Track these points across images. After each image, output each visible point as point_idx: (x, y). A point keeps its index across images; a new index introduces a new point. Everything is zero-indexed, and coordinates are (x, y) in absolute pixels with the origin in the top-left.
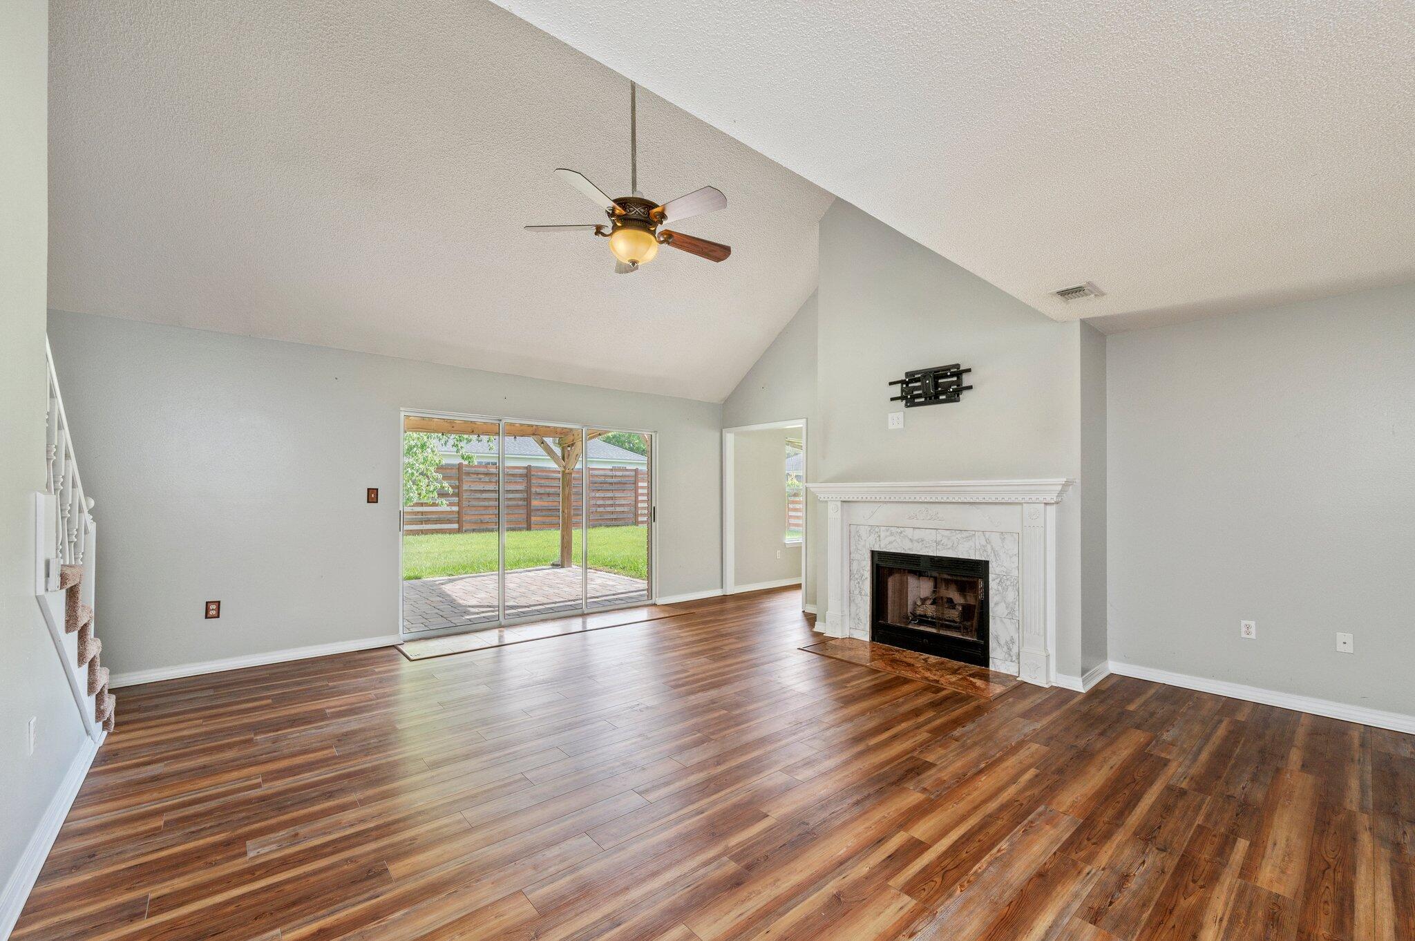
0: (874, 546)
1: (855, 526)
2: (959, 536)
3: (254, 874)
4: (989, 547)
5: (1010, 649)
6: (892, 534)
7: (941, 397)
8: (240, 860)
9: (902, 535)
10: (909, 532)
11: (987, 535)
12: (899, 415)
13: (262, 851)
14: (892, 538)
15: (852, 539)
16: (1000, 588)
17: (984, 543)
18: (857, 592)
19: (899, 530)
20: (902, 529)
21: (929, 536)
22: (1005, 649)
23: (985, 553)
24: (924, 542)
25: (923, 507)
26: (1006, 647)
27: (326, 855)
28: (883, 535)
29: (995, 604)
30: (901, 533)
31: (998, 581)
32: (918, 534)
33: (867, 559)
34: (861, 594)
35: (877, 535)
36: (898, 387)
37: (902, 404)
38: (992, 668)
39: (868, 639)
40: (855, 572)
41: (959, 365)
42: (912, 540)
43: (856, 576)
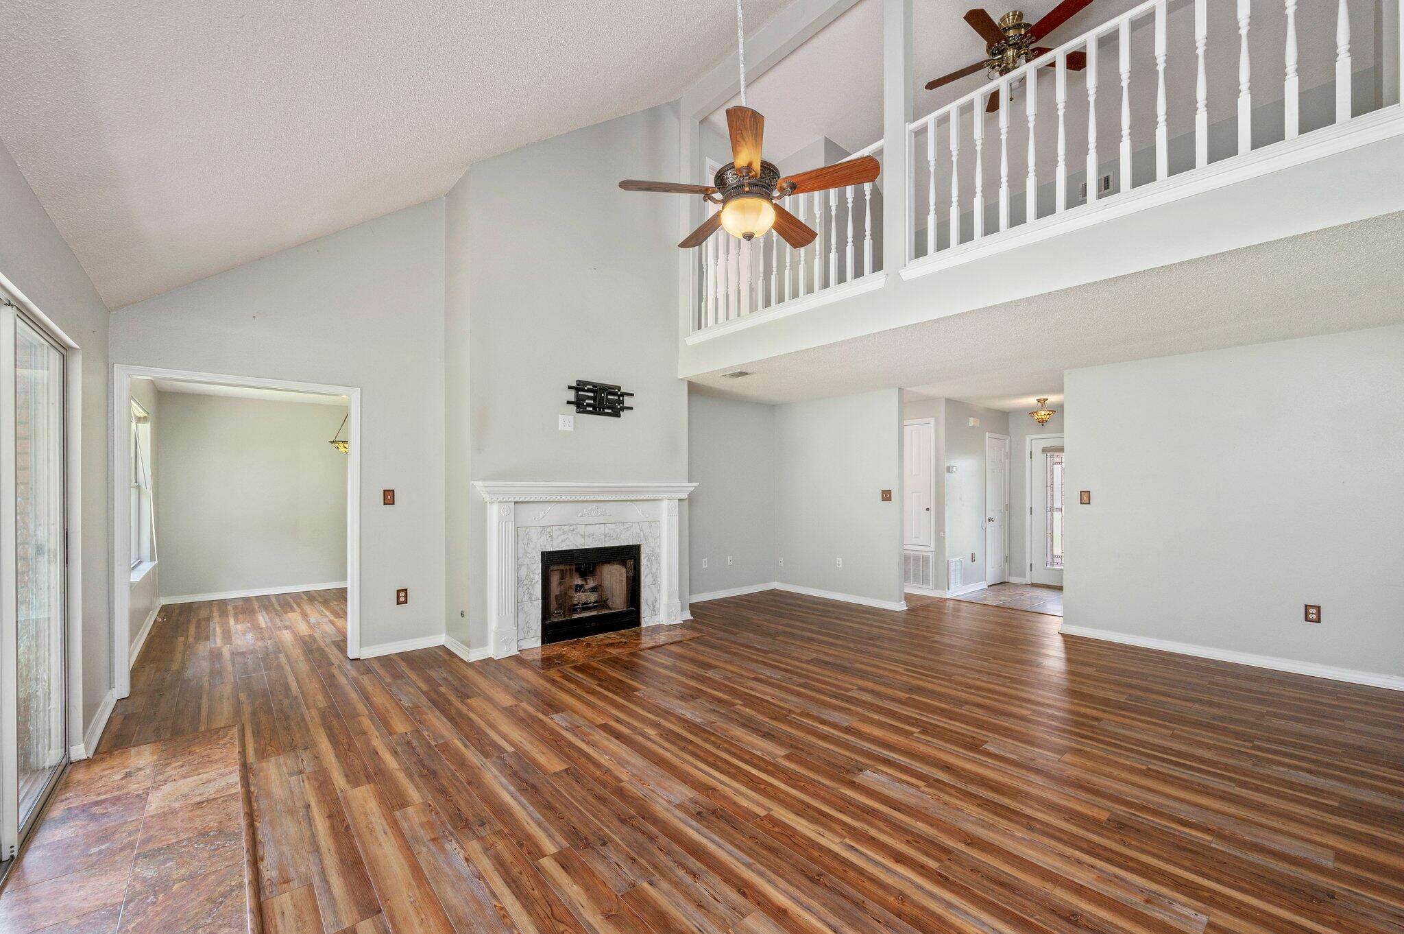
0: (545, 546)
1: (524, 529)
3: (1211, 897)
4: (642, 533)
5: (654, 607)
6: (564, 533)
7: (606, 411)
8: (1220, 922)
9: (574, 533)
10: (581, 529)
11: (642, 524)
12: (569, 419)
13: (1191, 913)
14: (564, 537)
15: (520, 543)
17: (639, 531)
18: (526, 599)
19: (571, 528)
20: (574, 527)
21: (598, 530)
22: (652, 607)
23: (639, 539)
24: (595, 536)
25: (595, 505)
27: (1139, 862)
28: (555, 534)
29: (644, 577)
30: (573, 530)
31: (645, 557)
32: (589, 530)
33: (537, 562)
34: (530, 599)
35: (549, 535)
36: (573, 392)
37: (573, 408)
38: (644, 625)
39: (539, 644)
40: (523, 578)
41: (620, 387)
42: (583, 536)
43: (525, 582)
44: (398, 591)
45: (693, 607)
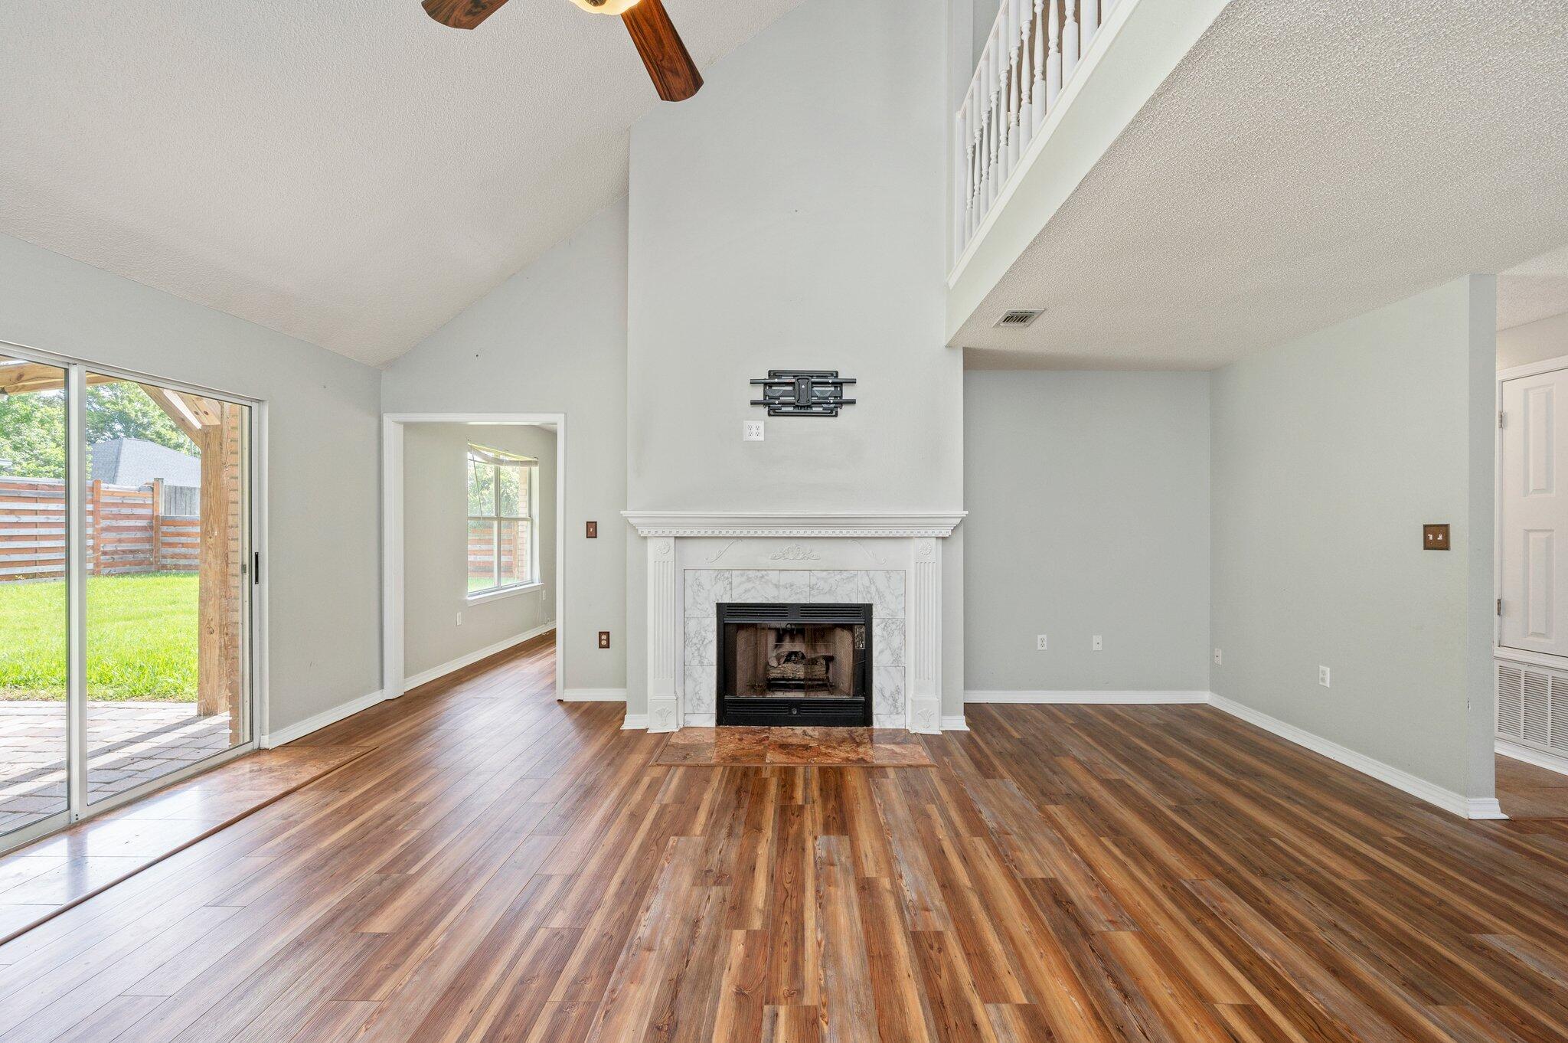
0: (722, 596)
1: (694, 572)
2: (838, 577)
4: (873, 588)
5: (895, 701)
6: (749, 580)
7: (815, 409)
9: (763, 580)
10: (773, 576)
11: (871, 573)
12: (758, 425)
14: (749, 585)
15: (688, 591)
16: (885, 633)
17: (868, 584)
18: (695, 662)
19: (759, 574)
20: (764, 572)
21: (801, 579)
22: (890, 701)
23: (869, 596)
24: (794, 587)
25: (793, 544)
26: (891, 699)
28: (736, 581)
29: (880, 653)
30: (762, 577)
31: (882, 626)
32: (786, 578)
33: (711, 616)
34: (701, 663)
35: (726, 582)
36: (760, 389)
37: (764, 411)
38: (876, 725)
39: (712, 723)
40: (692, 635)
41: (837, 373)
42: (777, 586)
43: (695, 641)
44: (601, 634)
45: (972, 711)
